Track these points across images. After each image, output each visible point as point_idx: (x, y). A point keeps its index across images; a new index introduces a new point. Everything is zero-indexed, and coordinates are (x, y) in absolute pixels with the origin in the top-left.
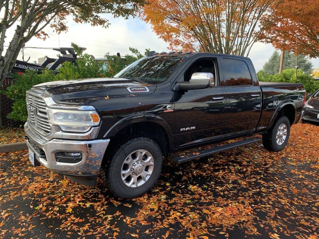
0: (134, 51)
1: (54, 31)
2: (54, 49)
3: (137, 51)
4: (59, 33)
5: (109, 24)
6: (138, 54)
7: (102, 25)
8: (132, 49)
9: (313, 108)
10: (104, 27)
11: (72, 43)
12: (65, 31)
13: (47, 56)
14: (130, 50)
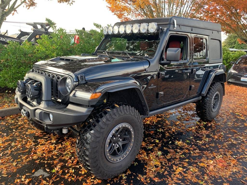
0: (98, 26)
1: (23, 6)
2: (27, 24)
3: (101, 26)
4: (28, 9)
5: (73, 2)
6: (101, 29)
7: (67, 2)
8: (96, 24)
9: (237, 73)
10: (69, 4)
11: (46, 18)
12: (34, 7)
13: (21, 30)
14: (95, 25)
